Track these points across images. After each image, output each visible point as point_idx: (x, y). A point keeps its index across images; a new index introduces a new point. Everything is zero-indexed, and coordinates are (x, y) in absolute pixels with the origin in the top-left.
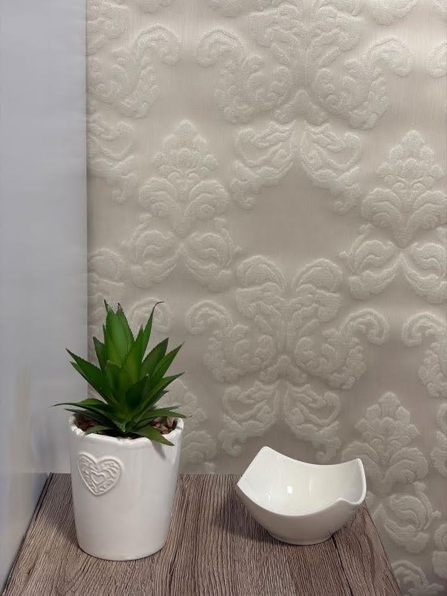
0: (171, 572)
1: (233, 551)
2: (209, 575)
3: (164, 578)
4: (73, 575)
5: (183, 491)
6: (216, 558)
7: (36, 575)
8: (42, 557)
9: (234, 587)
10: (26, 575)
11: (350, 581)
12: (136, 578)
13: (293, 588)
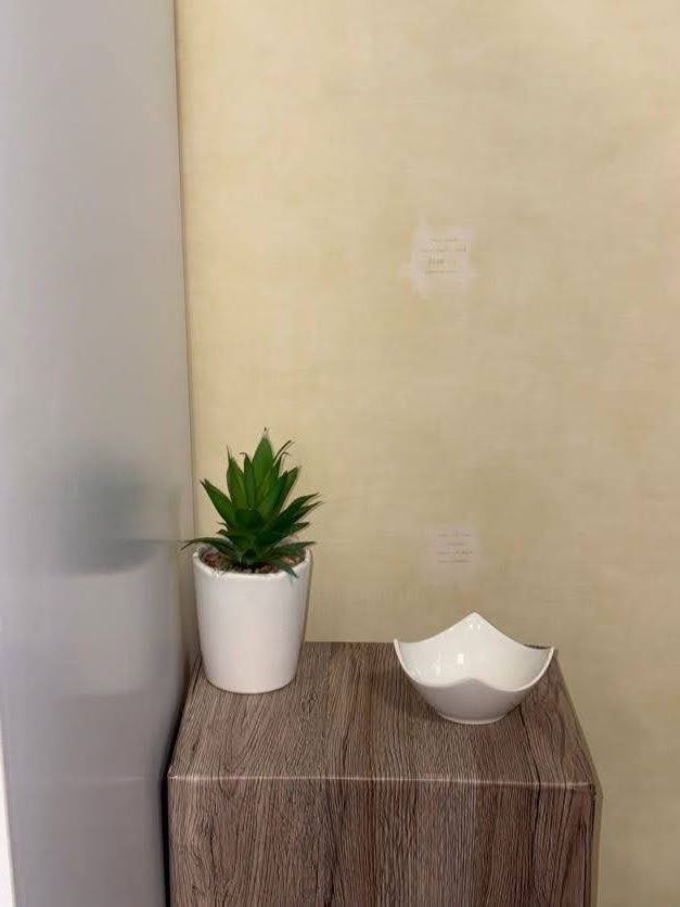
0: (345, 748)
1: (410, 726)
2: (385, 752)
3: (337, 755)
4: (240, 750)
5: (354, 662)
6: (392, 734)
7: (202, 750)
8: (205, 732)
9: (411, 764)
10: (190, 752)
11: (538, 761)
13: (475, 767)
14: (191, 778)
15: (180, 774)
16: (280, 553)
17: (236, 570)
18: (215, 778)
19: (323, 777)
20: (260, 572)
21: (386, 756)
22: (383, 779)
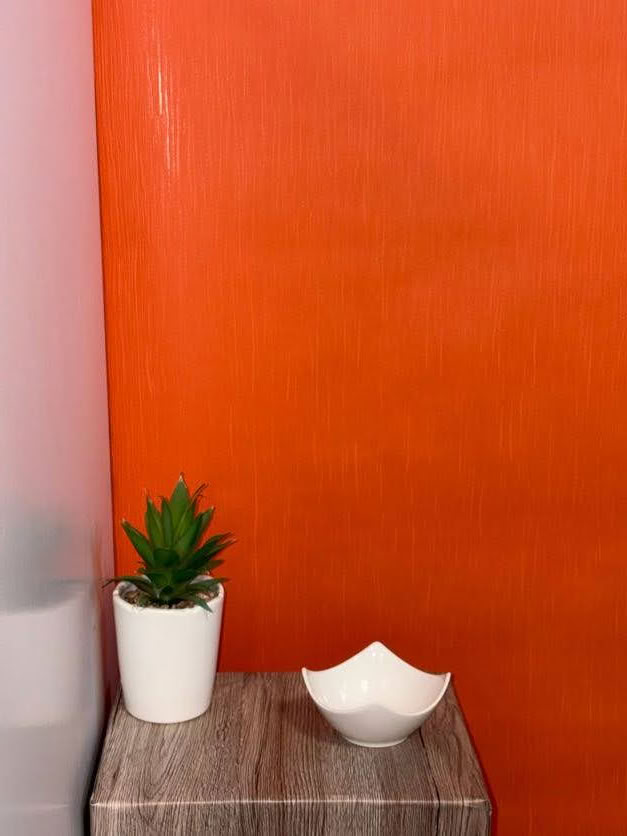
0: (257, 773)
2: (295, 774)
3: (250, 780)
4: (158, 777)
5: (265, 692)
6: (300, 759)
7: (121, 779)
8: (125, 761)
9: (320, 787)
10: (111, 779)
11: (437, 780)
12: (223, 779)
13: (379, 788)
14: (111, 806)
15: (102, 801)
16: (195, 590)
17: (155, 606)
18: (135, 805)
19: (237, 801)
20: (177, 608)
21: (296, 780)
22: (294, 801)
